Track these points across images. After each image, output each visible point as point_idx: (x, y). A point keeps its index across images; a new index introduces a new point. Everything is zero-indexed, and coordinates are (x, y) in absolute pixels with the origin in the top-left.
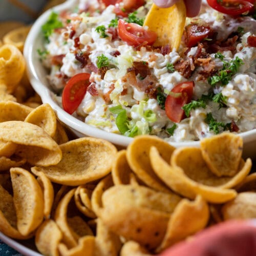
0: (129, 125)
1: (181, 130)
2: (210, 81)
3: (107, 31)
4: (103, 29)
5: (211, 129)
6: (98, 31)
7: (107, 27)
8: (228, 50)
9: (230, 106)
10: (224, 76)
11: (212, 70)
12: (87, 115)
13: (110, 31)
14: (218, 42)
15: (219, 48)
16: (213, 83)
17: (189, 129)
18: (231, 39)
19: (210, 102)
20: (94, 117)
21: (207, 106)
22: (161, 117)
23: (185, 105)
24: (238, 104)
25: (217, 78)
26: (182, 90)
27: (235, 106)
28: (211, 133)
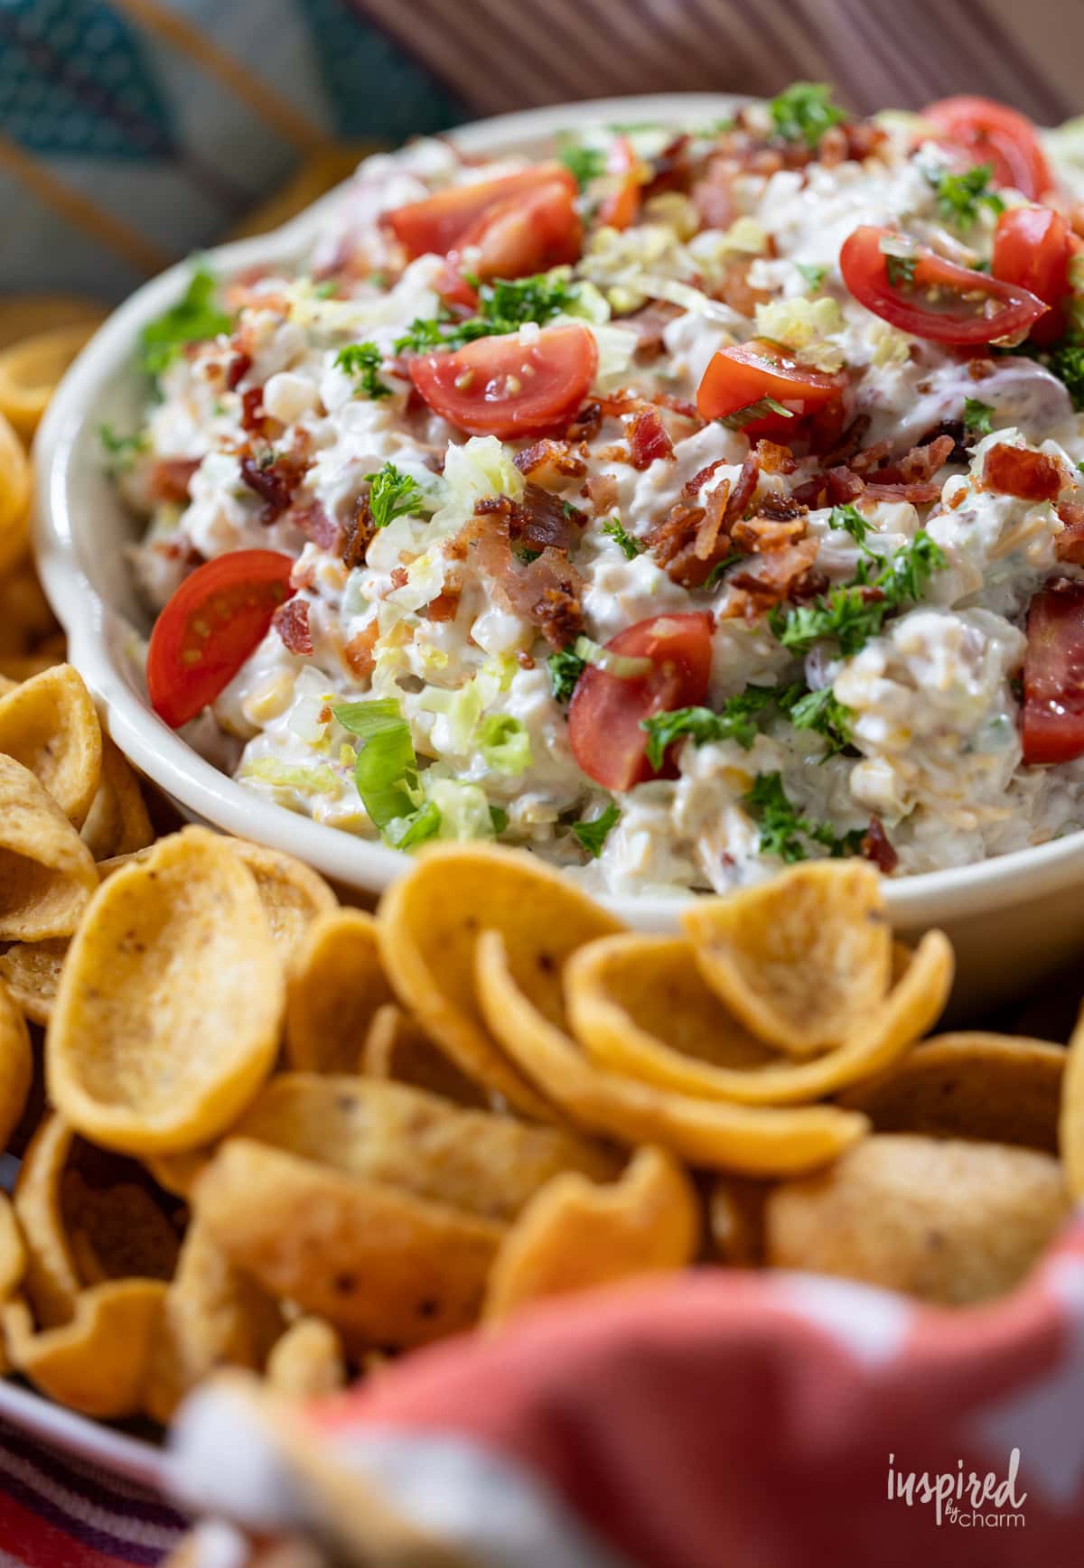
0: (414, 787)
1: (631, 833)
2: (779, 628)
3: (387, 366)
4: (370, 361)
5: (767, 844)
6: (348, 370)
7: (386, 349)
8: (902, 496)
9: (868, 751)
10: (847, 614)
11: (795, 578)
12: (259, 731)
13: (401, 370)
14: (860, 461)
15: (857, 485)
16: (790, 637)
17: (671, 832)
18: (925, 452)
19: (779, 725)
20: (281, 742)
21: (760, 739)
22: (557, 755)
23: (658, 714)
24: (901, 745)
25: (813, 620)
26: (653, 647)
27: (892, 758)
28: (764, 862)
